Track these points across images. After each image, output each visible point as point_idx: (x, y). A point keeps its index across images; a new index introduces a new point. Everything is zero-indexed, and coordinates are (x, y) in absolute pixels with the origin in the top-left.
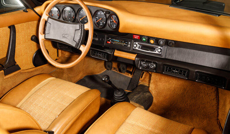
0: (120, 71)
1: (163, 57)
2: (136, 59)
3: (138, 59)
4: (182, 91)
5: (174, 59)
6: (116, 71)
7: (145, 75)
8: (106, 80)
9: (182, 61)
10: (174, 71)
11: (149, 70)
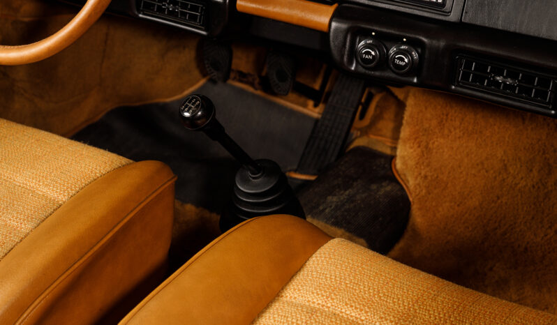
0: (266, 86)
1: (453, 17)
2: (334, 24)
3: (344, 26)
4: (535, 172)
5: (500, 25)
6: (251, 89)
7: (377, 106)
8: (200, 117)
9: (536, 35)
10: (499, 79)
11: (393, 75)
